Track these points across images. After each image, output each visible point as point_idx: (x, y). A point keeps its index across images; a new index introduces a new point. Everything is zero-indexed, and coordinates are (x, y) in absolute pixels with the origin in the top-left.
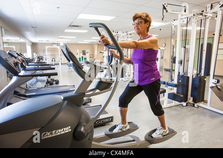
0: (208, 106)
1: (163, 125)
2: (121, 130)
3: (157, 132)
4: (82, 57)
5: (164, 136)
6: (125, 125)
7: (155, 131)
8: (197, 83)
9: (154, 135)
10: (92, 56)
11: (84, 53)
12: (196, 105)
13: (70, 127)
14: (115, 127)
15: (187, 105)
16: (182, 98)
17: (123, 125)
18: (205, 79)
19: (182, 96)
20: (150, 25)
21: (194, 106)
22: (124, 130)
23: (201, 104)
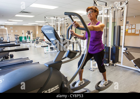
0: (121, 65)
1: (105, 78)
2: (80, 84)
3: (102, 83)
4: (28, 36)
5: (106, 85)
6: (82, 81)
7: (100, 82)
8: (114, 50)
9: (100, 85)
10: (34, 35)
11: (29, 33)
12: (114, 65)
13: (58, 85)
14: (75, 83)
15: (109, 65)
16: (107, 61)
17: (81, 81)
18: (119, 48)
19: (107, 59)
20: (98, 14)
21: (113, 65)
22: (82, 84)
23: (117, 64)
